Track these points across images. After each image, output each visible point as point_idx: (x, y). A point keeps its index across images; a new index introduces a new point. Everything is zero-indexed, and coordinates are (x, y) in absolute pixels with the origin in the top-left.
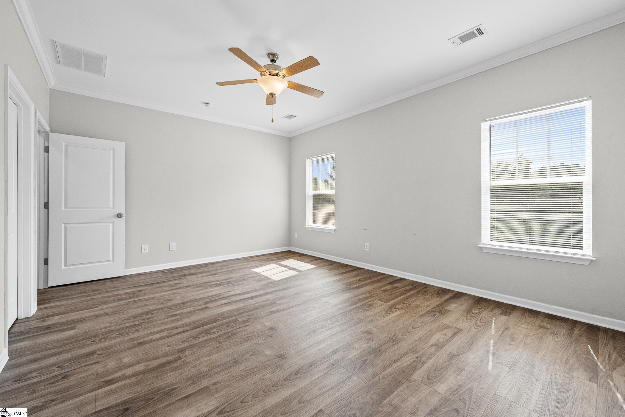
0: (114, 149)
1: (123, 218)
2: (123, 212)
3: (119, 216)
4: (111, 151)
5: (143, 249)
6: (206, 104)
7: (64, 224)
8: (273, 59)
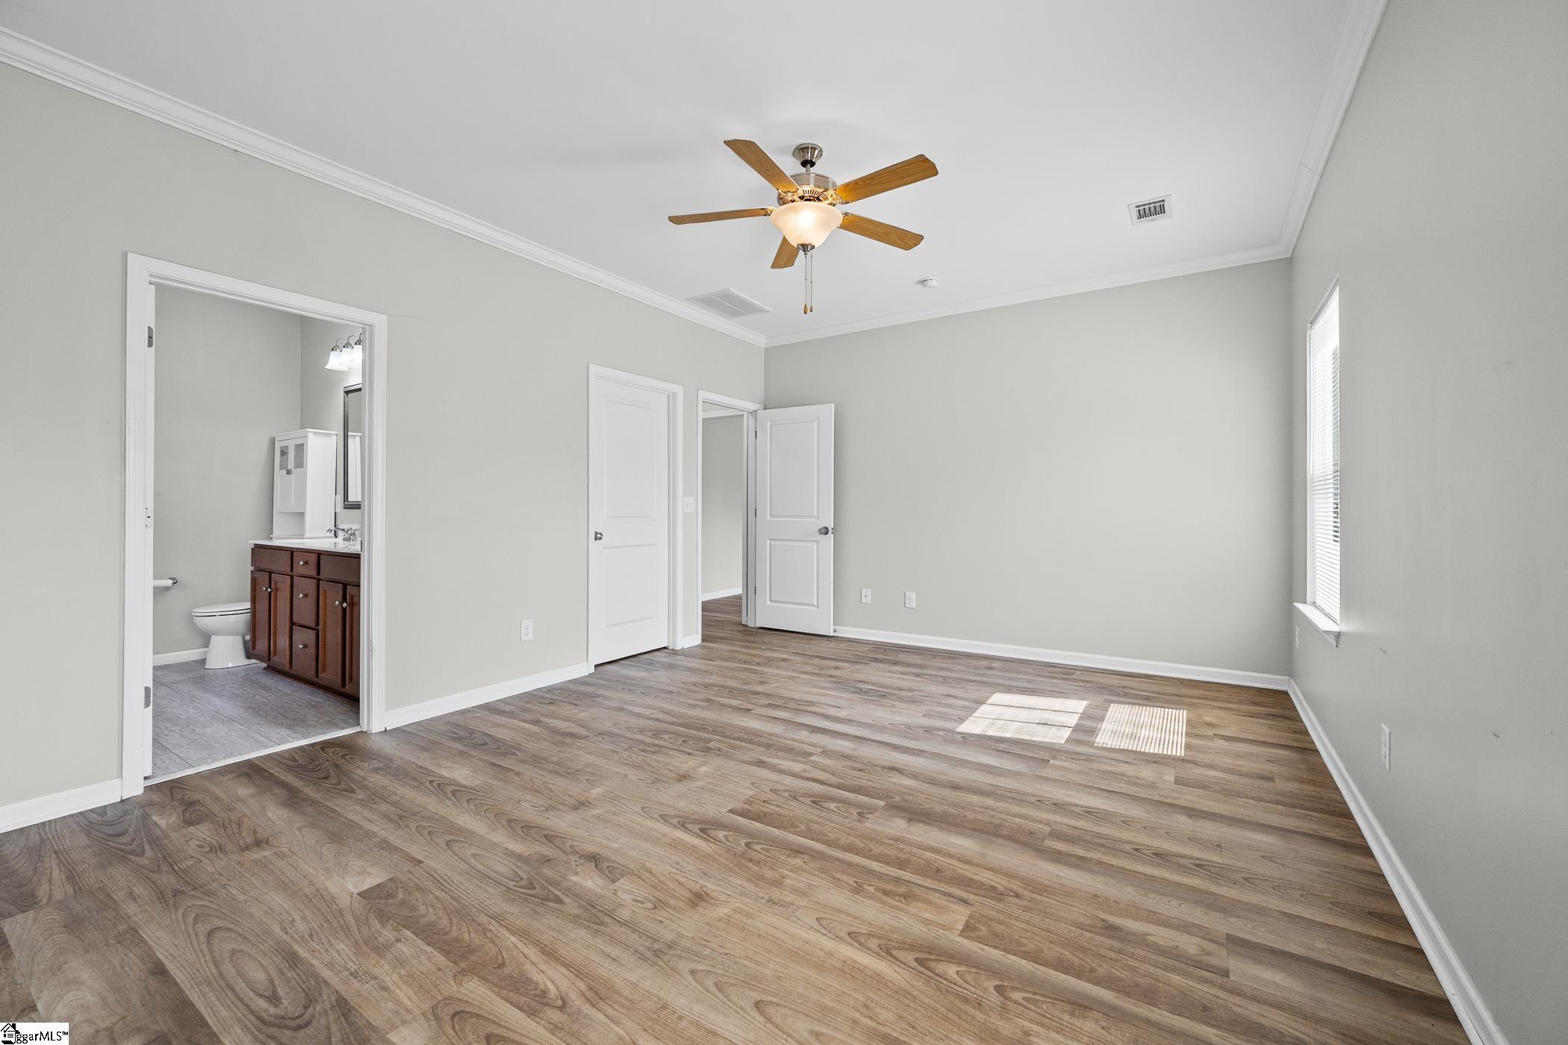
0: (818, 418)
1: (831, 536)
2: (831, 526)
3: (825, 531)
4: (816, 423)
5: (863, 595)
6: (923, 282)
7: (770, 539)
8: (803, 160)
